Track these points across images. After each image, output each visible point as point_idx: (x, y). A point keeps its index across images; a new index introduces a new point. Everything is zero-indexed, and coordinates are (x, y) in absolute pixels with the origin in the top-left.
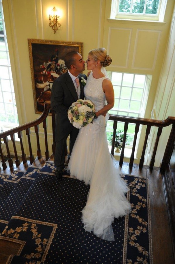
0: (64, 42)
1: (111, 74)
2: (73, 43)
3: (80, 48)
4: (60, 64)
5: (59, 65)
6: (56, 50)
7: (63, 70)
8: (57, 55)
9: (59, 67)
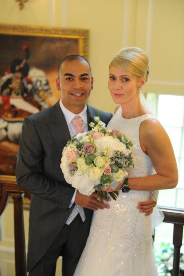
0: (42, 30)
1: (157, 98)
2: (64, 31)
3: (81, 42)
4: (34, 80)
5: (30, 82)
6: (24, 47)
7: (41, 93)
8: (27, 58)
9: (30, 87)
